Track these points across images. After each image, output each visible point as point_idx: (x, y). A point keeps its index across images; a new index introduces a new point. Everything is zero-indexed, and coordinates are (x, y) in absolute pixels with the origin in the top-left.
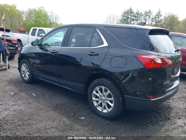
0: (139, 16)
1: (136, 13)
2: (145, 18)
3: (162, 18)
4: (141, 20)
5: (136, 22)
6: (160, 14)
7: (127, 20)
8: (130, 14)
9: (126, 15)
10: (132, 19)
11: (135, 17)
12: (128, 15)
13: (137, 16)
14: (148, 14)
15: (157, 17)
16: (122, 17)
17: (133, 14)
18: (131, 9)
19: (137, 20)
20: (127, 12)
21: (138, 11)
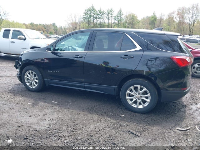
0: (101, 14)
1: (99, 10)
2: (108, 16)
3: (123, 16)
4: (103, 18)
5: (99, 20)
6: (122, 12)
7: (90, 18)
8: (92, 12)
9: (88, 12)
10: (94, 17)
11: (98, 15)
12: (91, 13)
13: (99, 14)
14: (110, 12)
15: (119, 16)
16: (85, 15)
17: (95, 12)
18: (93, 7)
19: (100, 18)
20: (89, 10)
21: (100, 9)
